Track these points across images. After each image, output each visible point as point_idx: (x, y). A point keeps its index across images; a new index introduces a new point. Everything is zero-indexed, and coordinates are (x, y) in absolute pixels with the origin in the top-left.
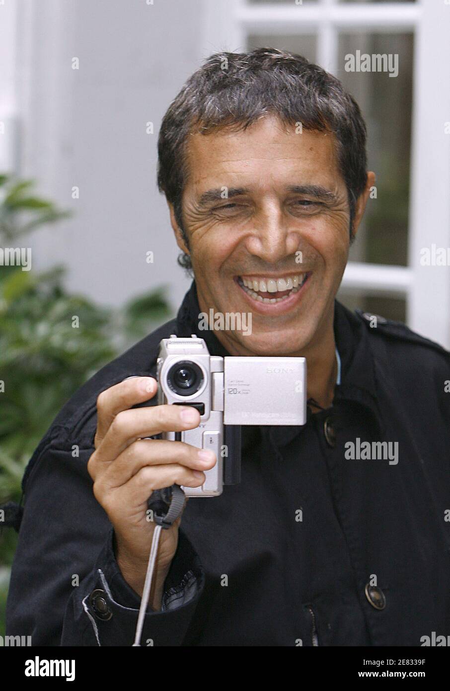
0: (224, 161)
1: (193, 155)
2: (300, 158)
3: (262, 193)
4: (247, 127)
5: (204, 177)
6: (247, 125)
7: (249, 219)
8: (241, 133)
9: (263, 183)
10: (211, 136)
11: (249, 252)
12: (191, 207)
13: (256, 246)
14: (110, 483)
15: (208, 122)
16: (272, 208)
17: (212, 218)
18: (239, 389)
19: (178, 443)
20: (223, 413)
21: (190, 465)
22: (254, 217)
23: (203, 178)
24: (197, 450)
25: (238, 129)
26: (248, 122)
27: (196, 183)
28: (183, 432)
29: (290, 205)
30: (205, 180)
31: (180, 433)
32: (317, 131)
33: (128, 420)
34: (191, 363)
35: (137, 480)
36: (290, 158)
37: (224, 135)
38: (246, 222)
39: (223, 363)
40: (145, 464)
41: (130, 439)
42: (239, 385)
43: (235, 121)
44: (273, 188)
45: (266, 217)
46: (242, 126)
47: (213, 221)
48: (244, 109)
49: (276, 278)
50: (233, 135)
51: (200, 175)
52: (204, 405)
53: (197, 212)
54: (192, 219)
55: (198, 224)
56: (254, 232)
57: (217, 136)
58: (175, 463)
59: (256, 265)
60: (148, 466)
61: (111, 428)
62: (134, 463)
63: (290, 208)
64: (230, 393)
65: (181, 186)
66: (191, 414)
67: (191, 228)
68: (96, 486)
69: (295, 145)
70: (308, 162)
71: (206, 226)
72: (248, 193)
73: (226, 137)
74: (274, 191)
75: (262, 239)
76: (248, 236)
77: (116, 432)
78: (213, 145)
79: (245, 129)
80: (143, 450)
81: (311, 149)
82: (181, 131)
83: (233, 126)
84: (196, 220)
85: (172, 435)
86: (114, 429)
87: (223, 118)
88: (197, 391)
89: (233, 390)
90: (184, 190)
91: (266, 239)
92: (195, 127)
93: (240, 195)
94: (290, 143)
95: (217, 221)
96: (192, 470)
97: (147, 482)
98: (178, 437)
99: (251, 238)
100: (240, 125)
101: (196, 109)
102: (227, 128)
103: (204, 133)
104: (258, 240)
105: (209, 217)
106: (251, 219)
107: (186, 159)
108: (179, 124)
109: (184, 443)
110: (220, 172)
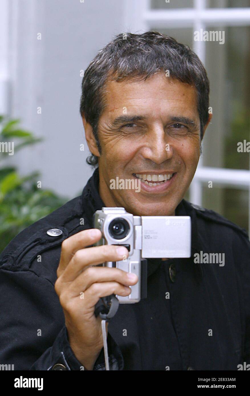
0: (130, 99)
1: (109, 94)
2: (177, 100)
3: (153, 120)
4: (147, 79)
5: (117, 107)
6: (146, 78)
7: (143, 136)
8: (143, 82)
9: (154, 114)
10: (122, 83)
11: (144, 157)
12: (106, 126)
13: (148, 153)
14: (71, 294)
15: (121, 74)
16: (158, 130)
17: (119, 134)
18: (151, 235)
19: (114, 269)
20: (141, 251)
21: (123, 282)
22: (147, 135)
23: (117, 109)
24: (126, 273)
25: (141, 79)
26: (148, 76)
27: (111, 111)
28: (117, 262)
29: (168, 128)
30: (117, 110)
31: (115, 263)
32: (187, 84)
33: (83, 255)
34: (122, 219)
35: (90, 291)
36: (171, 99)
37: (131, 83)
38: (141, 137)
39: (141, 220)
40: (95, 281)
41: (84, 267)
42: (151, 233)
43: (139, 74)
44: (160, 117)
45: (155, 135)
46: (143, 78)
47: (120, 136)
48: (144, 68)
49: (158, 174)
50: (137, 83)
51: (114, 106)
52: (130, 246)
53: (110, 129)
54: (105, 134)
55: (110, 138)
56: (147, 144)
57: (127, 83)
58: (114, 281)
59: (148, 166)
60: (97, 282)
61: (72, 260)
62: (88, 281)
63: (169, 130)
64: (145, 238)
65: (99, 113)
66: (123, 251)
67: (105, 141)
68: (62, 297)
69: (175, 91)
70: (182, 102)
71: (115, 140)
72: (145, 119)
73: (133, 84)
74: (160, 119)
75: (152, 148)
76: (142, 147)
77: (76, 262)
78: (124, 88)
79: (145, 80)
80: (93, 273)
81: (184, 95)
82: (102, 79)
83: (138, 78)
84: (109, 135)
85: (110, 264)
86: (75, 261)
87: (131, 73)
88: (125, 237)
89: (147, 236)
90: (101, 115)
91: (156, 148)
92: (111, 77)
93: (140, 120)
94: (172, 90)
95: (123, 137)
96: (124, 285)
97: (96, 293)
98: (114, 265)
99: (145, 148)
100: (142, 77)
101: (112, 66)
102: (134, 78)
103: (118, 81)
104: (149, 149)
105: (117, 133)
106: (145, 136)
107: (104, 96)
108: (100, 75)
109: (118, 269)
110: (128, 105)
